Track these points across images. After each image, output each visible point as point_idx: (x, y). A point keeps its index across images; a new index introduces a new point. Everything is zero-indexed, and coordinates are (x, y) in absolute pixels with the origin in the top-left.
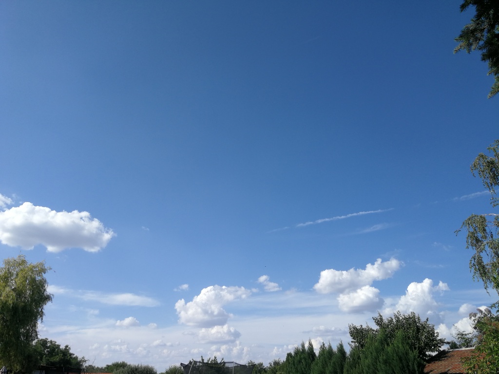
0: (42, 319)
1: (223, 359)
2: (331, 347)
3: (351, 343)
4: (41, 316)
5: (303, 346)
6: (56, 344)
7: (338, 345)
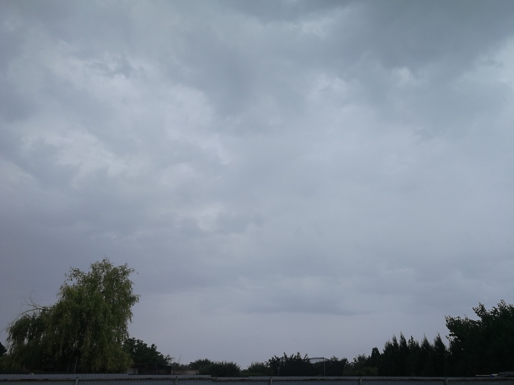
0: (131, 320)
1: (306, 355)
2: (427, 341)
3: (448, 336)
4: (130, 317)
5: (395, 340)
6: (143, 343)
7: (436, 338)
